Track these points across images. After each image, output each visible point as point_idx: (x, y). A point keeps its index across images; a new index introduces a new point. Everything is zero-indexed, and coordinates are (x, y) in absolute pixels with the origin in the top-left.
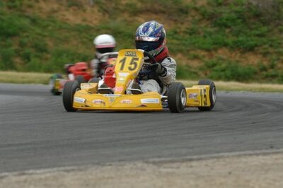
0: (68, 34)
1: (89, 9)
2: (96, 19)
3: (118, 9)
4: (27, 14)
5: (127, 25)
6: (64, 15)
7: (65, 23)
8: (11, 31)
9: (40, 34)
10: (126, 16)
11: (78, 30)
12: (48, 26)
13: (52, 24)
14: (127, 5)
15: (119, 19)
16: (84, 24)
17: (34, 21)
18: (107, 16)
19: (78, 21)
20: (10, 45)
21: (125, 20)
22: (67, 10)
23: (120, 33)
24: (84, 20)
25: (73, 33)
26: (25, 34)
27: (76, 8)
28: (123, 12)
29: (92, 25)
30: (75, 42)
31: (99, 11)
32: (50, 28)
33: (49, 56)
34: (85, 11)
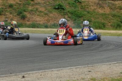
0: (99, 16)
1: (106, 8)
2: (108, 11)
3: (116, 8)
4: (87, 10)
5: (118, 13)
6: (98, 10)
7: (98, 13)
8: (80, 15)
9: (90, 16)
10: (118, 10)
11: (102, 15)
12: (92, 14)
13: (94, 13)
14: (118, 6)
15: (116, 11)
16: (104, 13)
17: (88, 12)
18: (112, 10)
19: (102, 12)
20: (80, 20)
21: (118, 11)
22: (99, 9)
23: (116, 16)
24: (104, 12)
25: (100, 16)
26: (85, 17)
27: (102, 8)
28: (117, 9)
29: (106, 13)
30: (101, 19)
31: (109, 9)
32: (93, 14)
33: (92, 23)
34: (105, 9)
